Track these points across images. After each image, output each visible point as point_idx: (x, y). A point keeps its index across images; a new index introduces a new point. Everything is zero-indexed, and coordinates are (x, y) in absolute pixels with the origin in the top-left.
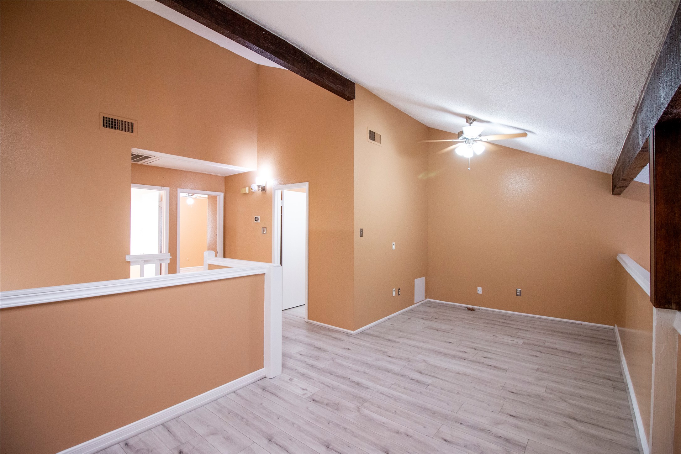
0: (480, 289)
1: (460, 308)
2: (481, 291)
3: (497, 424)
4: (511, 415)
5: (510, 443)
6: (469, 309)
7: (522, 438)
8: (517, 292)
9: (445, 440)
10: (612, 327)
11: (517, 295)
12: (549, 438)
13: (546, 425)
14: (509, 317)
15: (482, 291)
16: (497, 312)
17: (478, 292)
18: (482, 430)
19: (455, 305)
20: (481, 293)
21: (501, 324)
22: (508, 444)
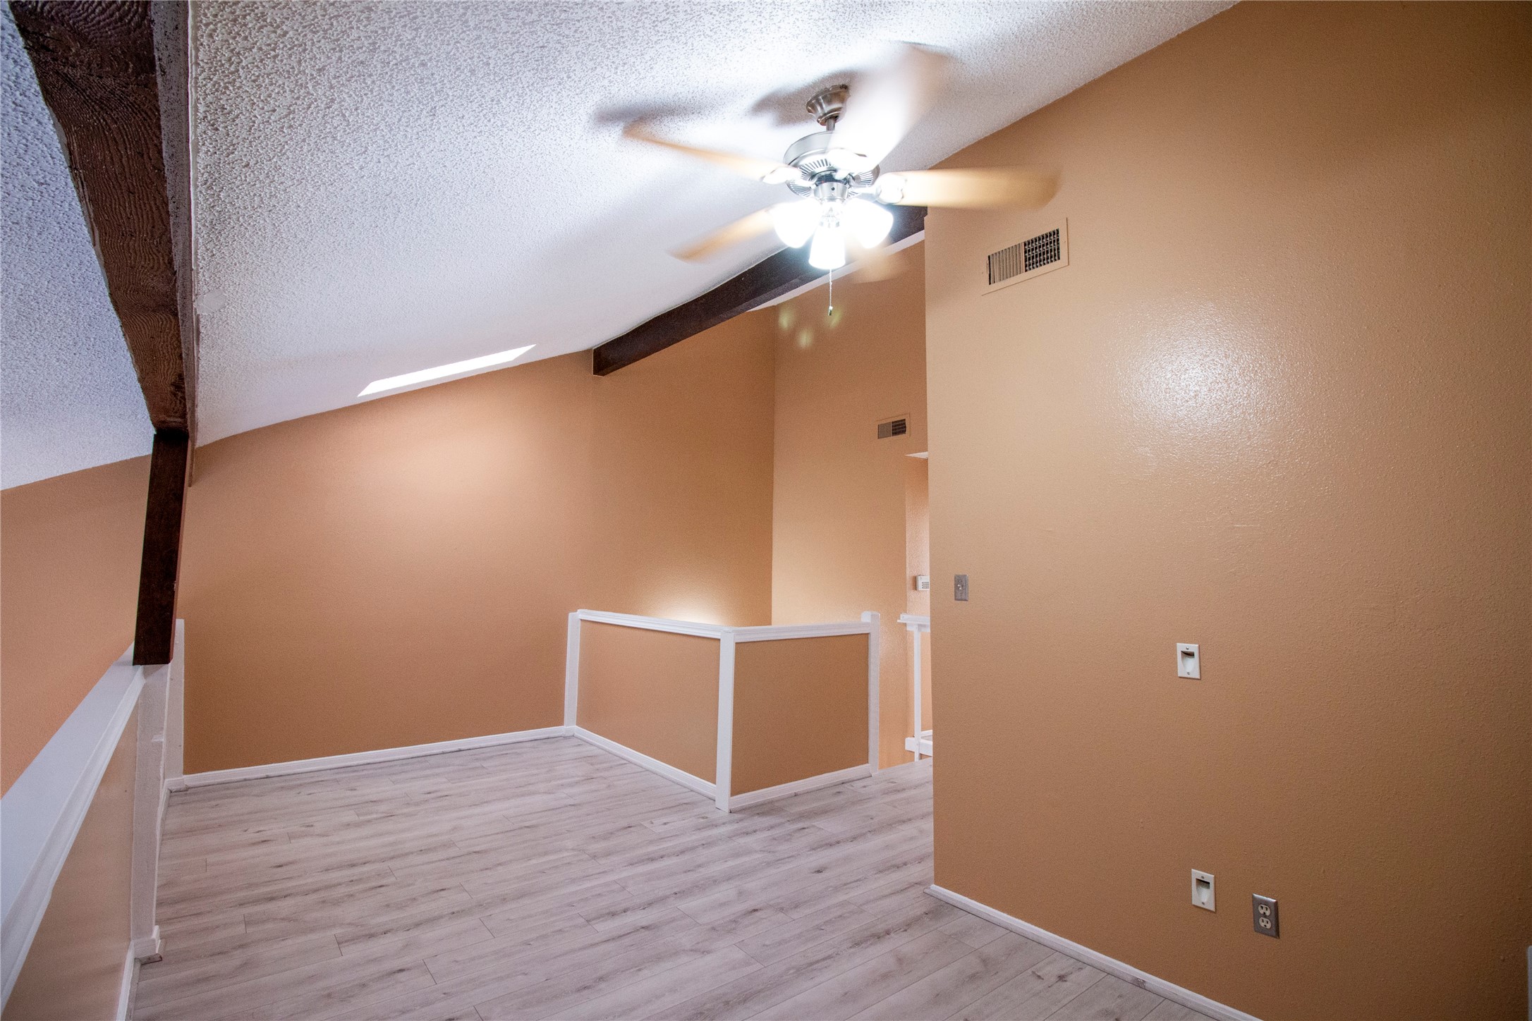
3: (407, 945)
4: (401, 971)
5: (366, 935)
7: (354, 952)
9: (443, 890)
12: (312, 978)
13: (329, 996)
18: (417, 925)
22: (367, 932)
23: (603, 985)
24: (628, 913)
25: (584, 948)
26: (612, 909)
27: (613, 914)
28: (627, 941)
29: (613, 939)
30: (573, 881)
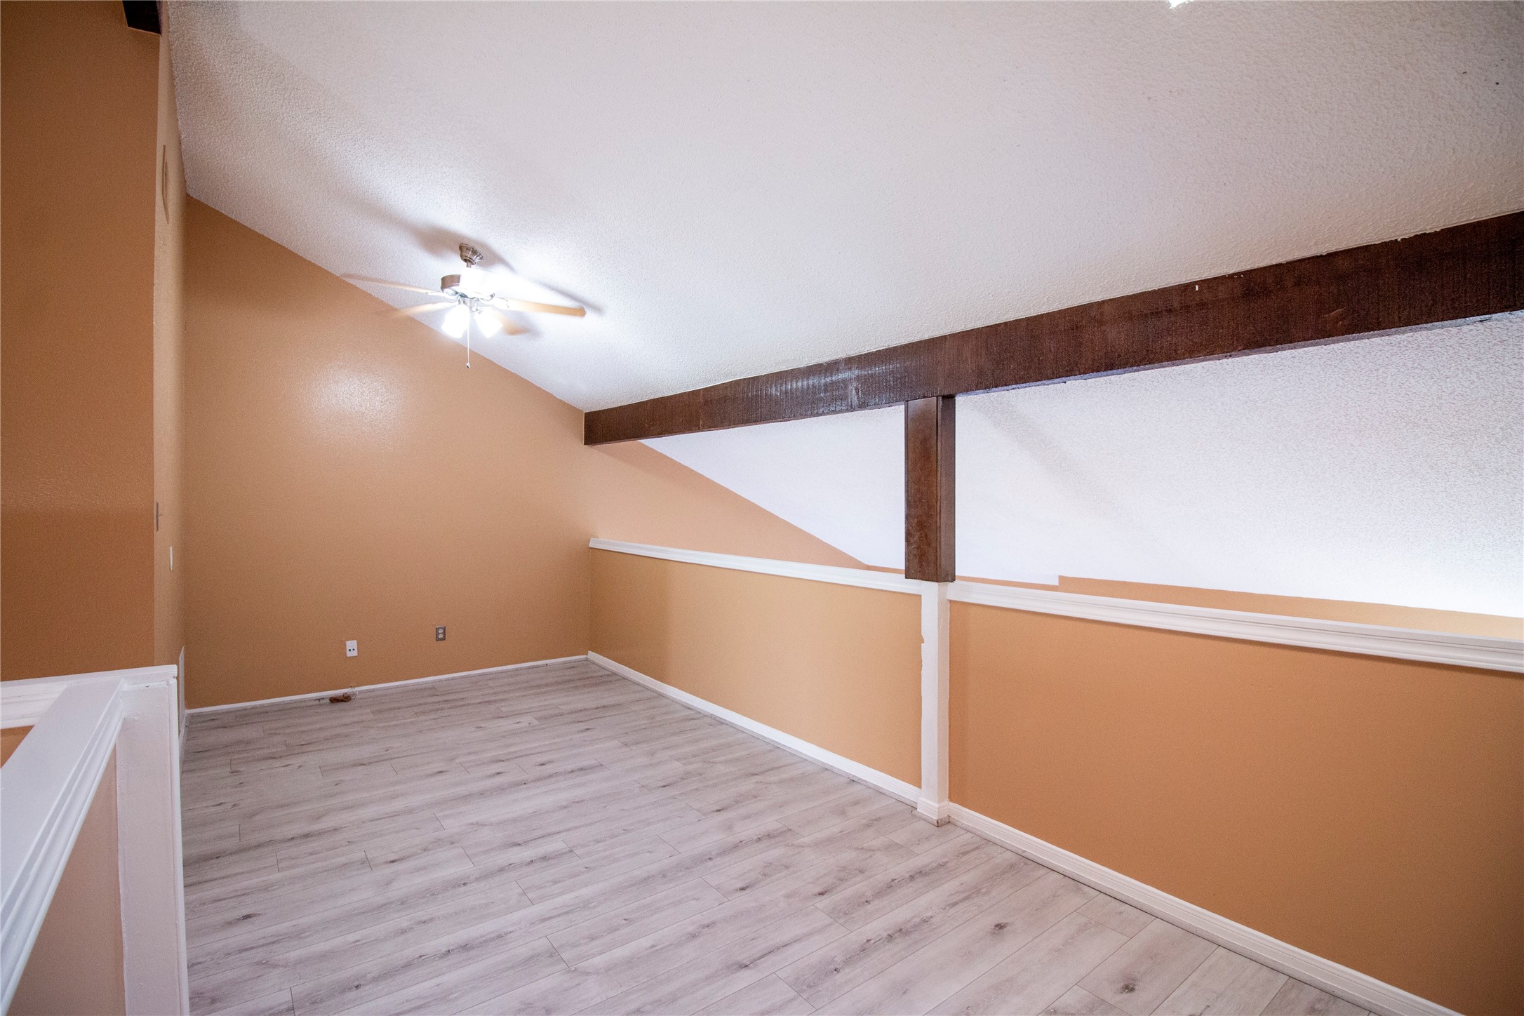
0: (352, 645)
1: (303, 704)
2: (356, 649)
6: (334, 700)
8: (437, 634)
10: (584, 657)
11: (438, 639)
14: (433, 688)
15: (358, 649)
16: (397, 687)
17: (349, 654)
19: (284, 703)
20: (355, 653)
21: (449, 705)
23: (564, 804)
24: (529, 860)
25: (576, 828)
26: (545, 863)
27: (544, 858)
28: (538, 833)
29: (549, 835)
30: (585, 905)
